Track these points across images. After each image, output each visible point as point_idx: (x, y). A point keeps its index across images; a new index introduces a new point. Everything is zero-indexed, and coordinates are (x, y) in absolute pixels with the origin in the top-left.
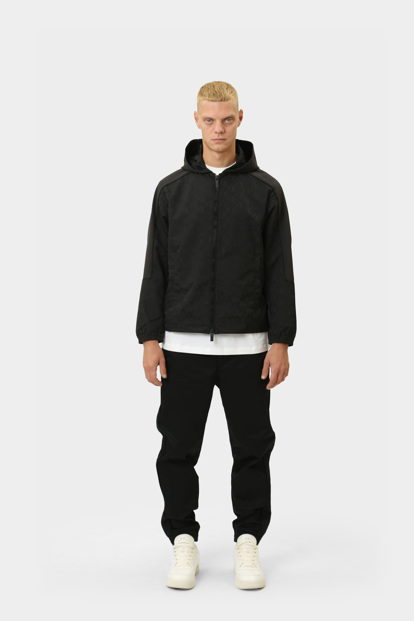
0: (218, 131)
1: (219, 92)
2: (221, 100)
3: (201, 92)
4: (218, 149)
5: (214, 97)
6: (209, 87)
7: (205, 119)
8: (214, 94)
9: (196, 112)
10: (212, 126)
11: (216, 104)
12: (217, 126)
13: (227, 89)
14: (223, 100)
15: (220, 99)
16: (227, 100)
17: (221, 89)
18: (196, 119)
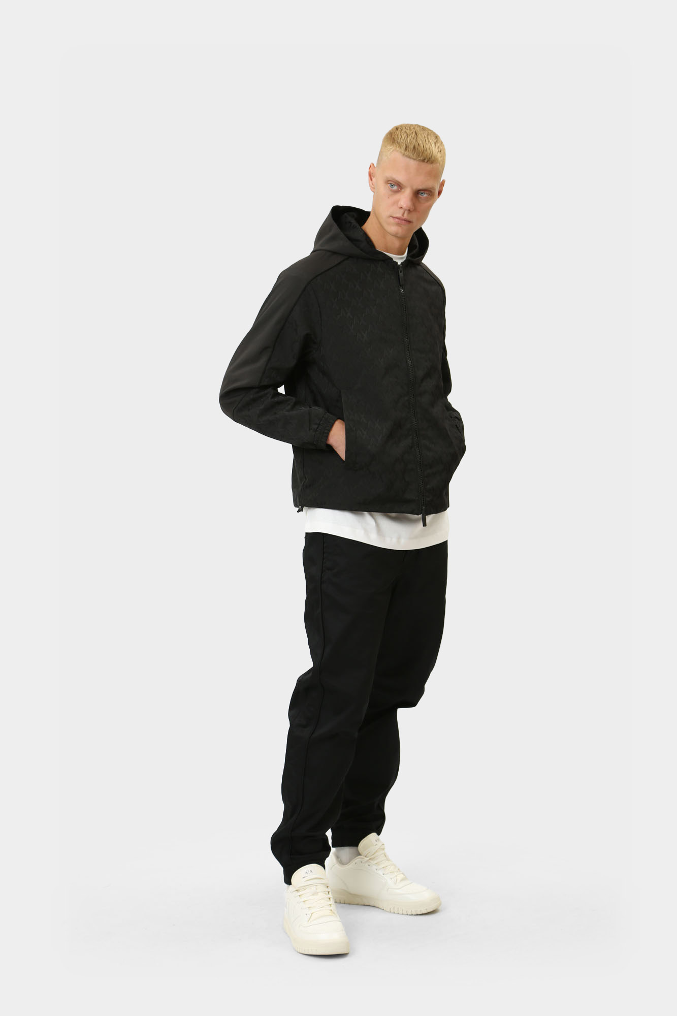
0: (405, 206)
1: (423, 146)
2: (423, 161)
3: (393, 136)
4: (397, 233)
5: (414, 152)
6: (408, 131)
7: (389, 181)
8: (414, 147)
9: (373, 164)
10: (397, 196)
11: (413, 163)
12: (404, 199)
13: (435, 143)
14: (426, 161)
15: (422, 158)
16: (432, 163)
17: (427, 141)
18: (371, 176)
